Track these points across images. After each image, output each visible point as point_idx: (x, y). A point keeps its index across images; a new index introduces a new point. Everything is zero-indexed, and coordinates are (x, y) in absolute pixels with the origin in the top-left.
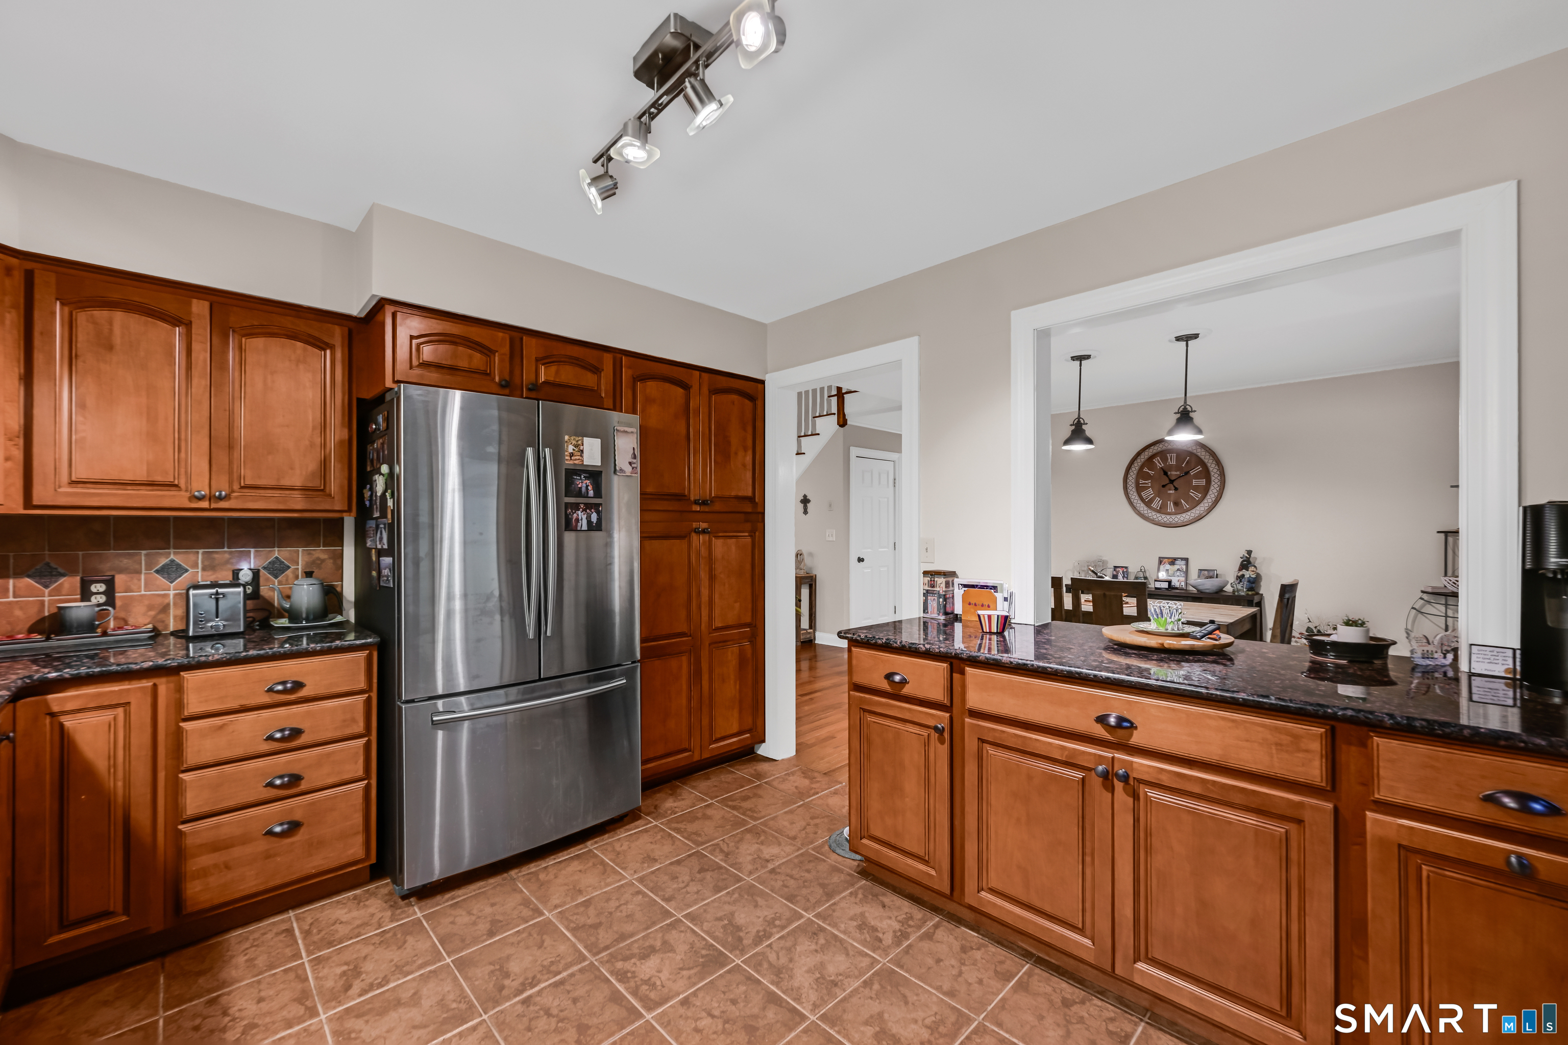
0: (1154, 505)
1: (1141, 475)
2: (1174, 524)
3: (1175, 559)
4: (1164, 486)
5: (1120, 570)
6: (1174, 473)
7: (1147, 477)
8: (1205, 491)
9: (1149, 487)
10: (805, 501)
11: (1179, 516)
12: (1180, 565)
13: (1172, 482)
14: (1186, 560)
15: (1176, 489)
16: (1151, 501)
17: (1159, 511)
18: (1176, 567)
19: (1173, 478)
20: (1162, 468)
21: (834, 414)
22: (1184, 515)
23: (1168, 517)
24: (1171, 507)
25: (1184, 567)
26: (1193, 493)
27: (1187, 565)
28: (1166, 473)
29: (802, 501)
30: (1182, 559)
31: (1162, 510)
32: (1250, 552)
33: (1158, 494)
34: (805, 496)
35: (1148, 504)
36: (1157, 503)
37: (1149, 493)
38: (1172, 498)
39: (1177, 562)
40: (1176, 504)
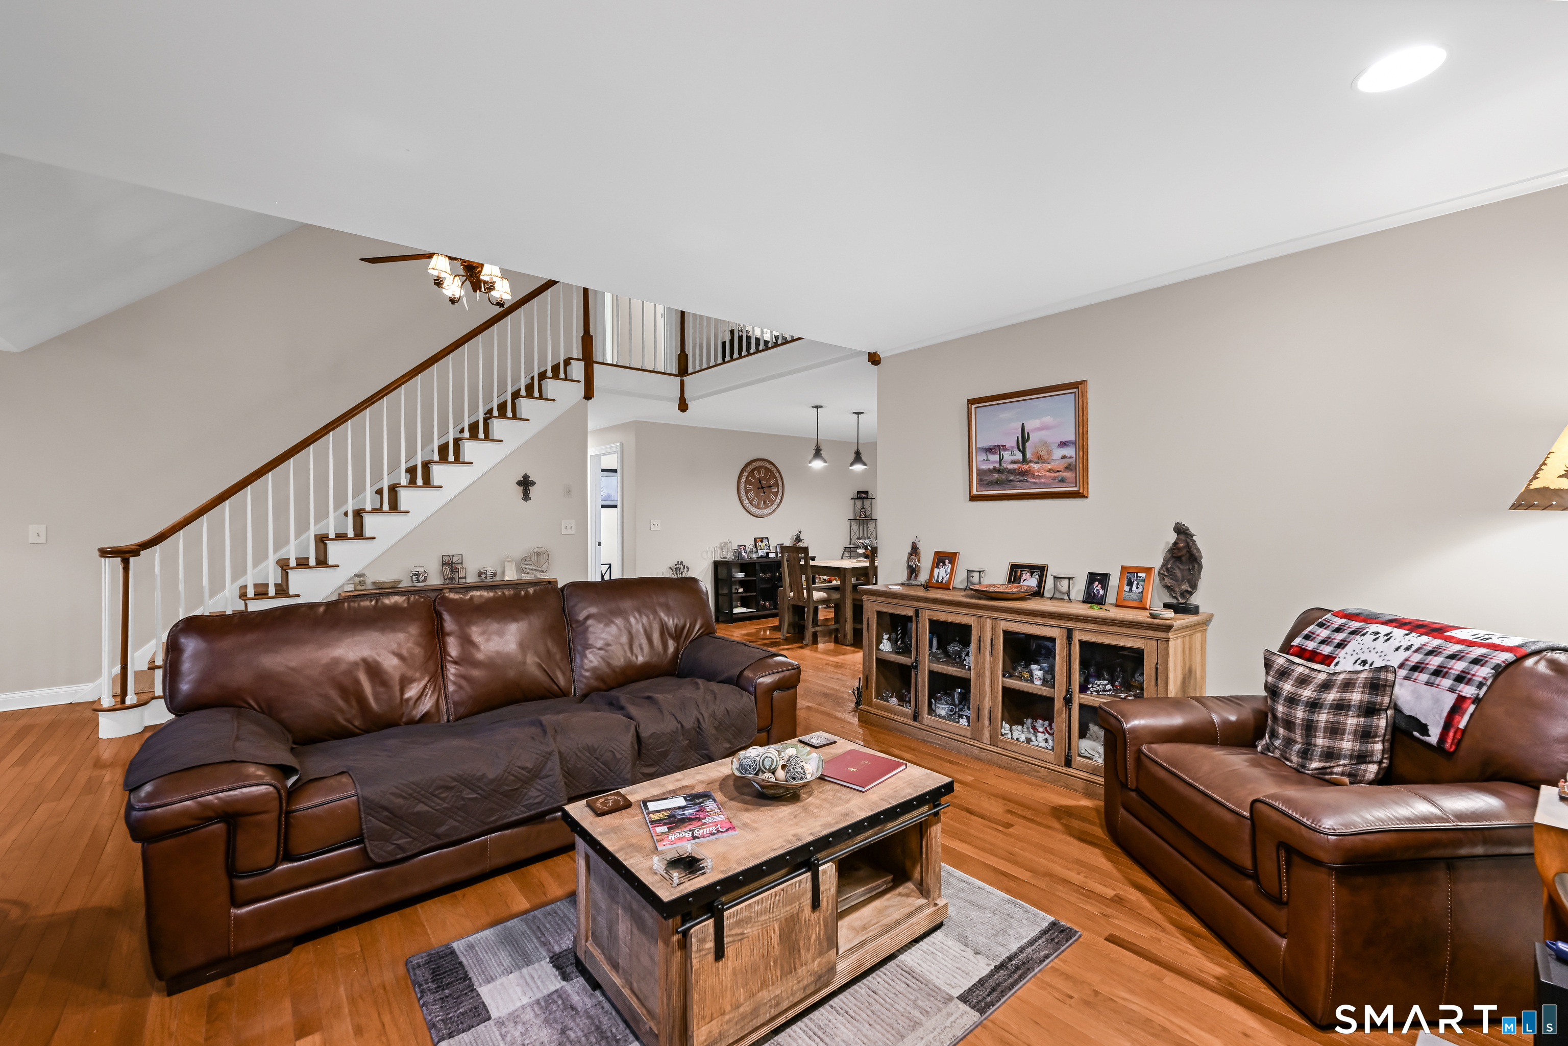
0: (754, 503)
1: (747, 482)
2: (761, 515)
3: (762, 538)
4: (759, 489)
5: (742, 548)
6: (764, 482)
7: (751, 483)
8: (777, 494)
9: (751, 490)
10: (526, 484)
11: (766, 510)
13: (763, 488)
14: (767, 538)
15: (765, 493)
16: (753, 500)
17: (757, 507)
18: (765, 543)
19: (763, 485)
20: (758, 478)
21: (579, 382)
22: (768, 509)
23: (761, 511)
24: (762, 505)
25: (768, 543)
26: (772, 496)
27: (769, 541)
28: (761, 482)
29: (519, 483)
32: (800, 532)
33: (757, 495)
34: (526, 477)
35: (751, 502)
36: (756, 501)
37: (751, 495)
38: (763, 499)
39: (765, 540)
40: (765, 502)
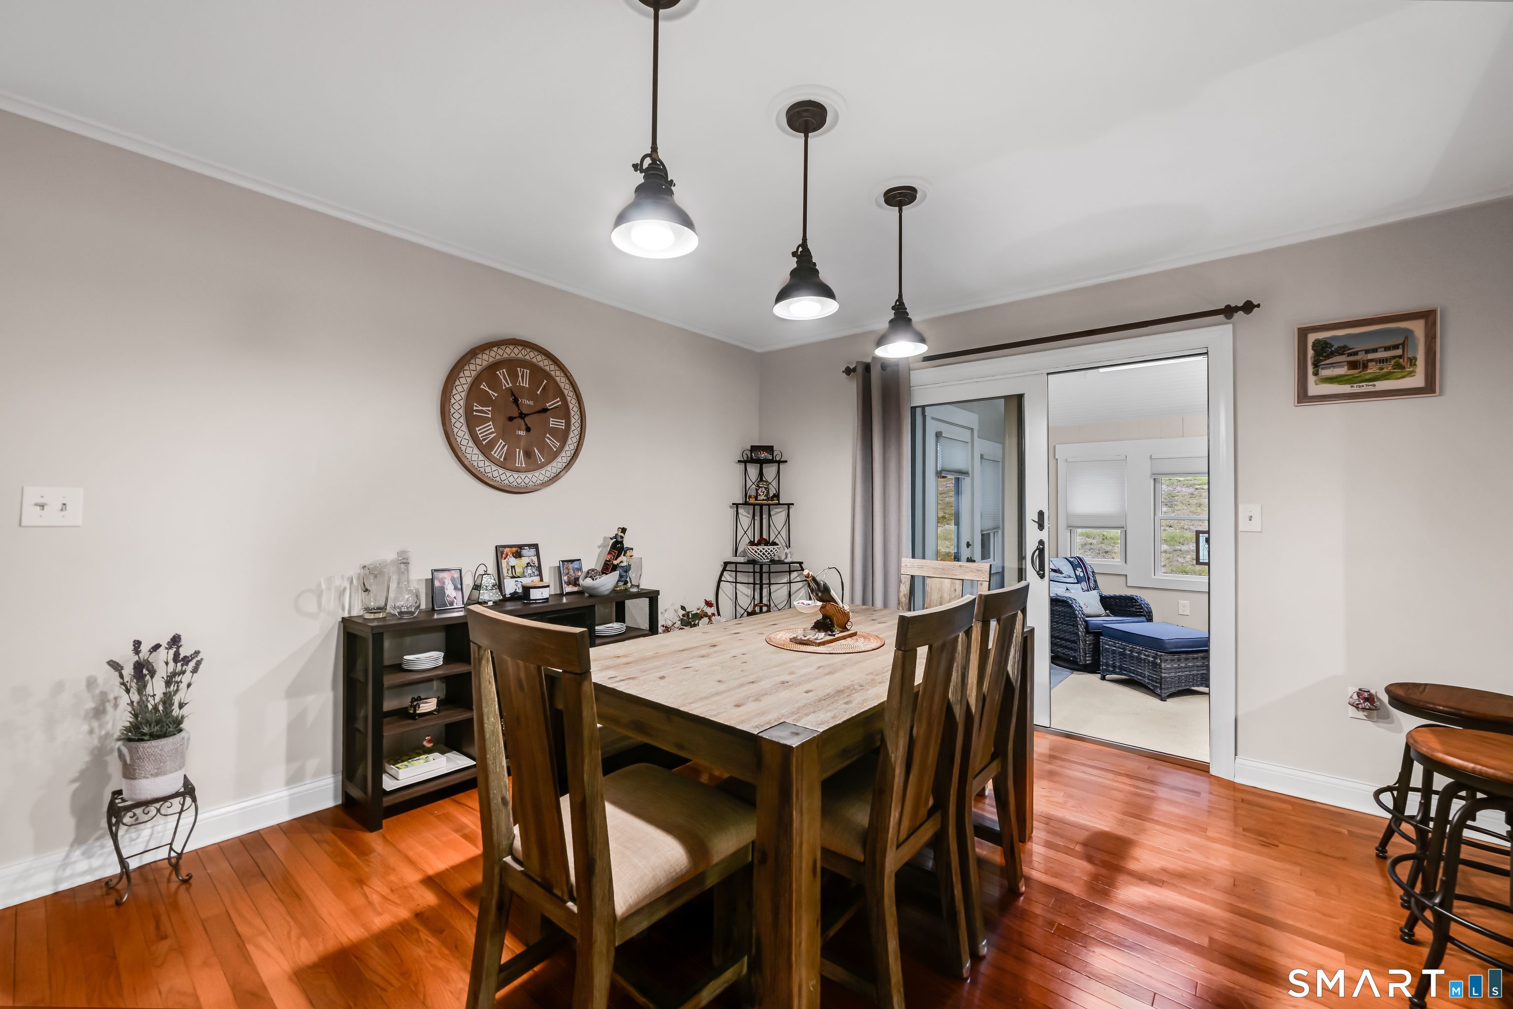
0: (496, 453)
1: (474, 394)
2: (516, 487)
3: (521, 547)
4: (511, 419)
6: (527, 402)
7: (485, 400)
8: (563, 437)
9: (487, 420)
11: (530, 475)
12: (529, 555)
13: (522, 416)
14: (535, 546)
15: (528, 429)
16: (491, 444)
17: (502, 466)
18: (525, 560)
19: (525, 411)
20: (510, 389)
22: (537, 473)
23: (516, 476)
24: (520, 460)
25: (535, 559)
26: (549, 440)
27: (538, 555)
28: (516, 401)
30: (530, 546)
31: (506, 464)
33: (504, 433)
35: (485, 450)
36: (500, 450)
37: (487, 431)
38: (522, 444)
39: (524, 552)
40: (528, 454)
